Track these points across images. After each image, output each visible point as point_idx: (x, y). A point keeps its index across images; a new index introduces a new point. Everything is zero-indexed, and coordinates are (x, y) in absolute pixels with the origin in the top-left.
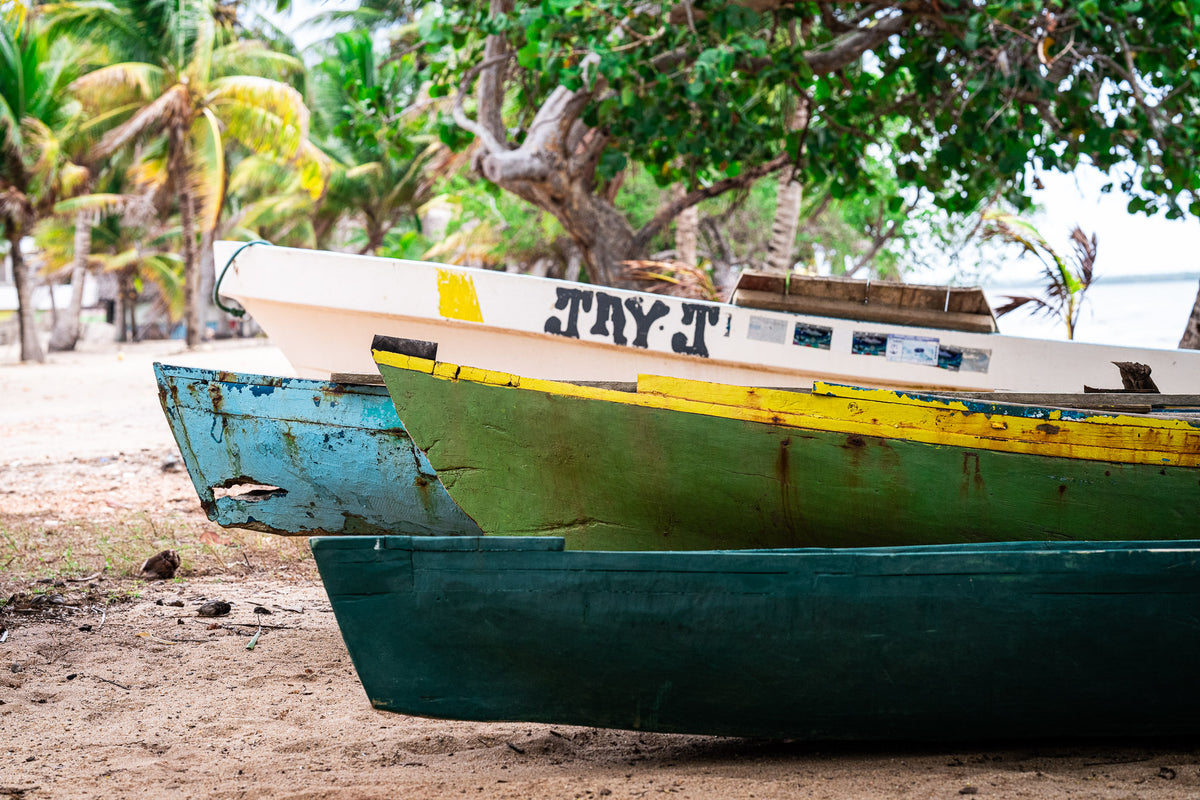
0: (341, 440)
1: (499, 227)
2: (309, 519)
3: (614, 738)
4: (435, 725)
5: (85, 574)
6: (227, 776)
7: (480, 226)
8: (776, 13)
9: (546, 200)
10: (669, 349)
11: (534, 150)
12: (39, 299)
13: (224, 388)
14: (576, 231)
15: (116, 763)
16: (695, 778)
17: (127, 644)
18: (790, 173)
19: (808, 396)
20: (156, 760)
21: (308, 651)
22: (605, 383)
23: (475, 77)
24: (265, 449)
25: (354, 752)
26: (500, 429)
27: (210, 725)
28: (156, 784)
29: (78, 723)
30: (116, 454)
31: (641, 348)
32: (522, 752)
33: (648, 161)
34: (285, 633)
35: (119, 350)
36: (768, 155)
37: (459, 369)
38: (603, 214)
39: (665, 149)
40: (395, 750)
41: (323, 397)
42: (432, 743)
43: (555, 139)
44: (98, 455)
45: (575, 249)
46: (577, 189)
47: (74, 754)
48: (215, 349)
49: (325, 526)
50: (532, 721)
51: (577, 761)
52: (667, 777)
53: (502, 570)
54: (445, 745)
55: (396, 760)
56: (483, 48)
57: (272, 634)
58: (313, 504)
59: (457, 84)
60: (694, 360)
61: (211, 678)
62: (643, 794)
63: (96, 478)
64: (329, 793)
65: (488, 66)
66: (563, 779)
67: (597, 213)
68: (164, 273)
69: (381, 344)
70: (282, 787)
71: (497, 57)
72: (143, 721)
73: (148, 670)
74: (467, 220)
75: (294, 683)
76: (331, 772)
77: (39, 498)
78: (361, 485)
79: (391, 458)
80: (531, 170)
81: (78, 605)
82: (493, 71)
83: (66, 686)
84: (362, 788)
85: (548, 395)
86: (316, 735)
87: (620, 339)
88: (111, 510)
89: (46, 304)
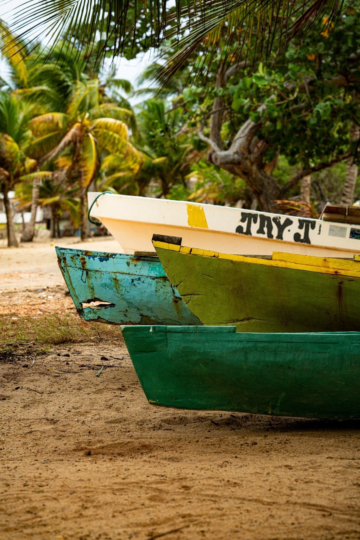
0: (139, 282)
1: (221, 186)
2: (125, 317)
3: (260, 419)
4: (179, 412)
5: (28, 341)
6: (83, 434)
7: (212, 185)
8: (345, 87)
9: (240, 173)
10: (292, 240)
11: (235, 150)
12: (18, 219)
13: (87, 258)
14: (254, 187)
15: (34, 427)
16: (296, 438)
17: (43, 373)
18: (352, 160)
19: (351, 262)
20: (52, 426)
21: (124, 377)
22: (259, 256)
23: (209, 117)
24: (105, 285)
25: (141, 424)
26: (210, 276)
27: (77, 410)
28: (51, 437)
29: (19, 409)
30: (45, 288)
31: (280, 240)
32: (217, 424)
33: (287, 155)
34: (114, 369)
35: (52, 241)
36: (341, 152)
37: (191, 249)
38: (266, 179)
39: (295, 150)
40: (160, 423)
41: (131, 262)
42: (177, 420)
43: (244, 146)
44: (37, 288)
45: (254, 196)
46: (254, 168)
47: (16, 423)
48: (93, 241)
49: (132, 320)
50: (221, 410)
51: (243, 429)
52: (283, 437)
53: (207, 341)
54: (183, 421)
55: (160, 427)
56: (212, 104)
57: (108, 369)
58: (126, 311)
59: (200, 121)
60: (304, 245)
61: (79, 389)
62: (272, 444)
63: (36, 298)
64: (129, 442)
65: (214, 113)
66: (235, 437)
67: (263, 178)
68: (71, 207)
69: (156, 238)
70: (108, 439)
71: (218, 109)
72: (48, 409)
73: (51, 385)
74: (207, 183)
75: (116, 392)
76: (131, 433)
77: (10, 307)
78: (148, 302)
79: (162, 290)
80: (234, 159)
81: (23, 356)
82: (217, 115)
83: (14, 393)
84: (144, 440)
85: (232, 261)
86: (125, 415)
87: (270, 236)
88: (41, 313)
89: (20, 221)
